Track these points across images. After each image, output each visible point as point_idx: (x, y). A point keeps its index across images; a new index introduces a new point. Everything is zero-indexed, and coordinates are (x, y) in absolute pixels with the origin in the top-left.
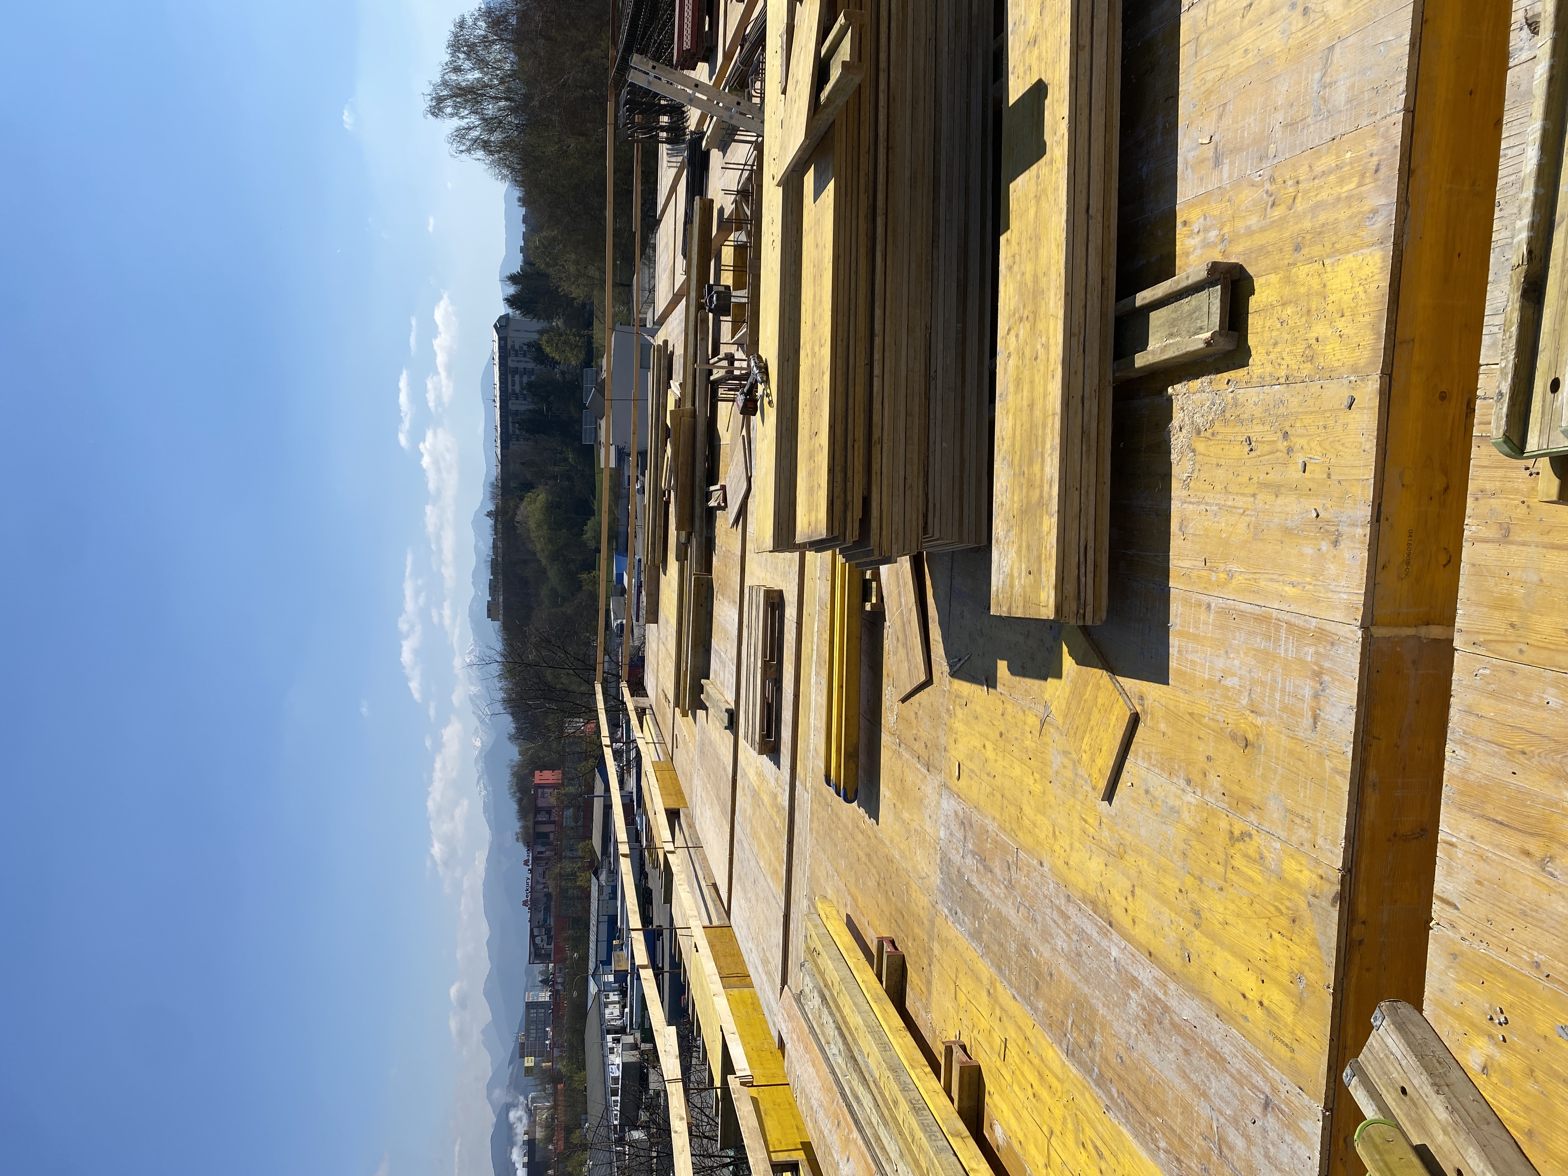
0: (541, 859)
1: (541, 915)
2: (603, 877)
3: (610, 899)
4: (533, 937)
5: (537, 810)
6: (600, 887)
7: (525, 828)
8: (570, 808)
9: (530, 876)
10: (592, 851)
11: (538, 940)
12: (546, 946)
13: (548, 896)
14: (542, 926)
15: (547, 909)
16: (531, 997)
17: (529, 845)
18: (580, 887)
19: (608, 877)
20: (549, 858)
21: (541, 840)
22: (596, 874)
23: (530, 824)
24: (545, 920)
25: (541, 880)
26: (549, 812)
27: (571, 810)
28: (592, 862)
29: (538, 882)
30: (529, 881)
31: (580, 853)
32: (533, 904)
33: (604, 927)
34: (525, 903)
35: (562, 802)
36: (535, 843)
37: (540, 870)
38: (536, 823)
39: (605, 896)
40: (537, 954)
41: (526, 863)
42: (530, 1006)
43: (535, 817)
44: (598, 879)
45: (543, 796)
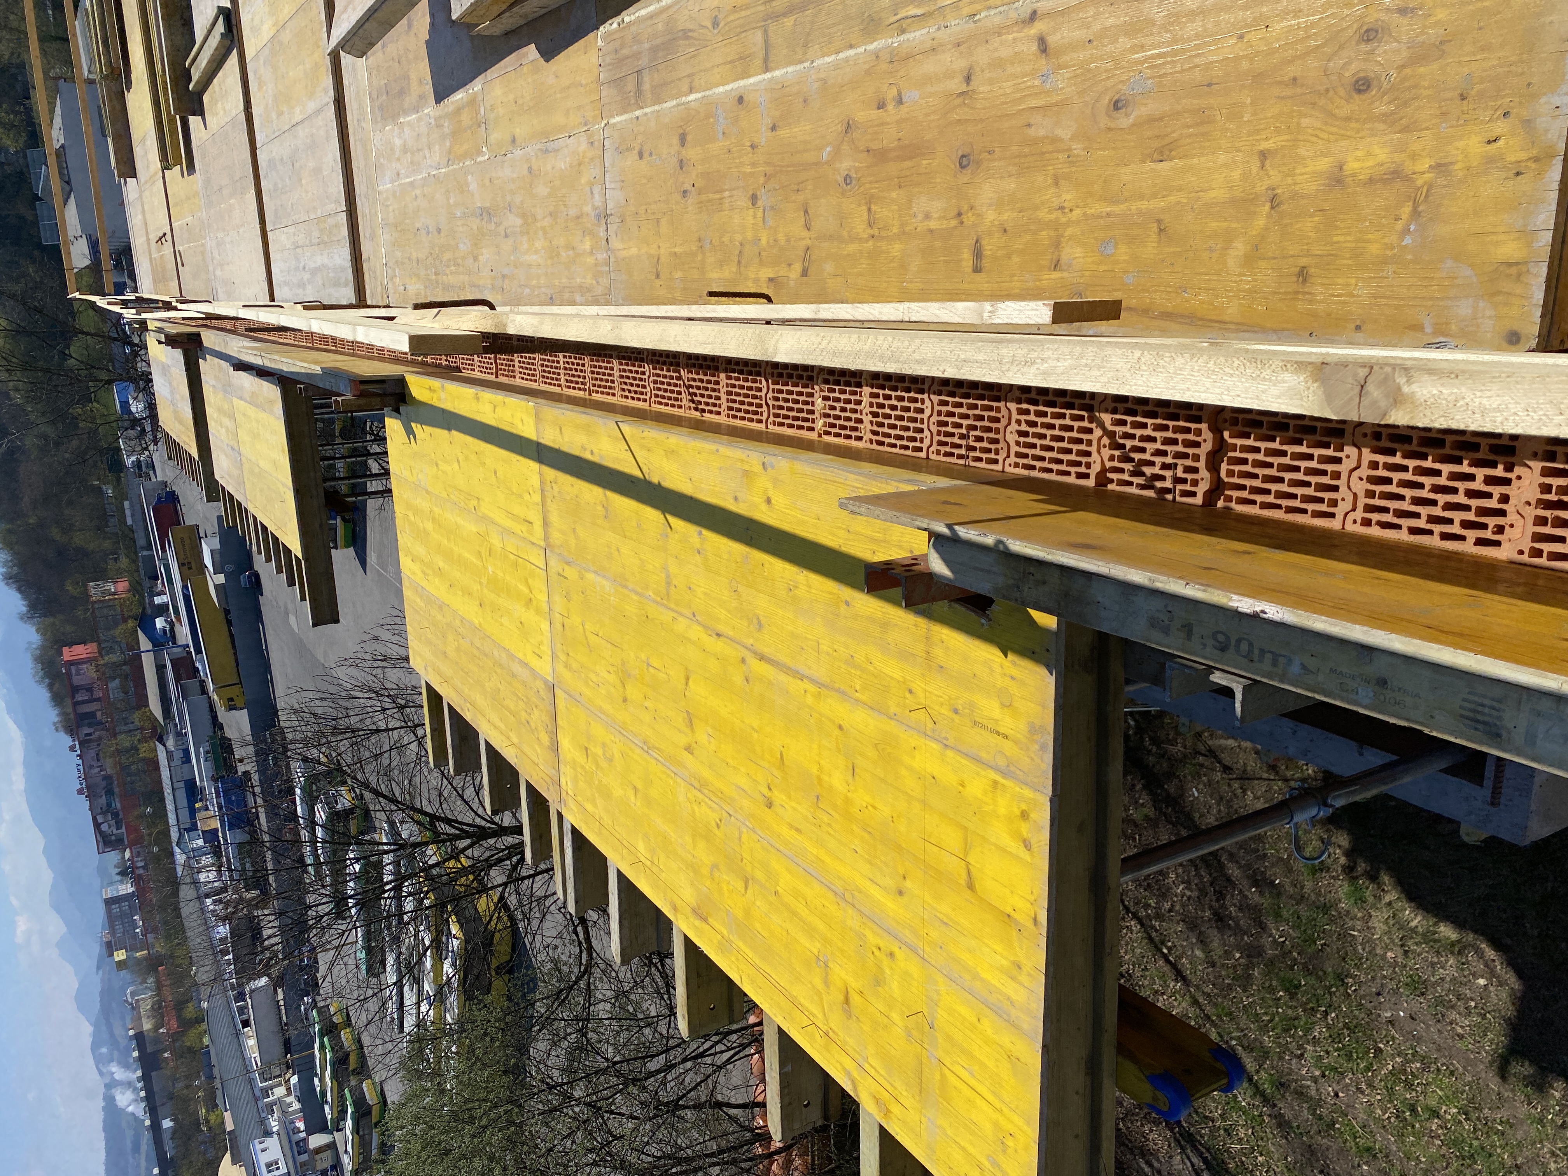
0: (89, 741)
1: (103, 800)
2: (170, 743)
3: (183, 763)
4: (97, 825)
5: (75, 690)
6: (169, 755)
7: (63, 714)
8: (114, 679)
9: (80, 762)
10: (153, 719)
11: (104, 827)
12: (115, 832)
13: (108, 778)
14: (107, 811)
15: (109, 792)
16: (110, 893)
17: (71, 730)
18: (144, 759)
19: (176, 741)
20: (100, 739)
21: (86, 721)
22: (161, 740)
23: (70, 710)
24: (109, 805)
25: (95, 763)
26: (90, 690)
27: (117, 681)
28: (154, 729)
29: (91, 767)
30: (81, 768)
31: (138, 724)
32: (90, 790)
33: (182, 794)
34: (80, 792)
35: (104, 673)
36: (79, 726)
37: (92, 753)
38: (76, 704)
39: (177, 762)
40: (106, 842)
41: (72, 749)
42: (109, 902)
43: (73, 698)
44: (164, 745)
45: (78, 674)
